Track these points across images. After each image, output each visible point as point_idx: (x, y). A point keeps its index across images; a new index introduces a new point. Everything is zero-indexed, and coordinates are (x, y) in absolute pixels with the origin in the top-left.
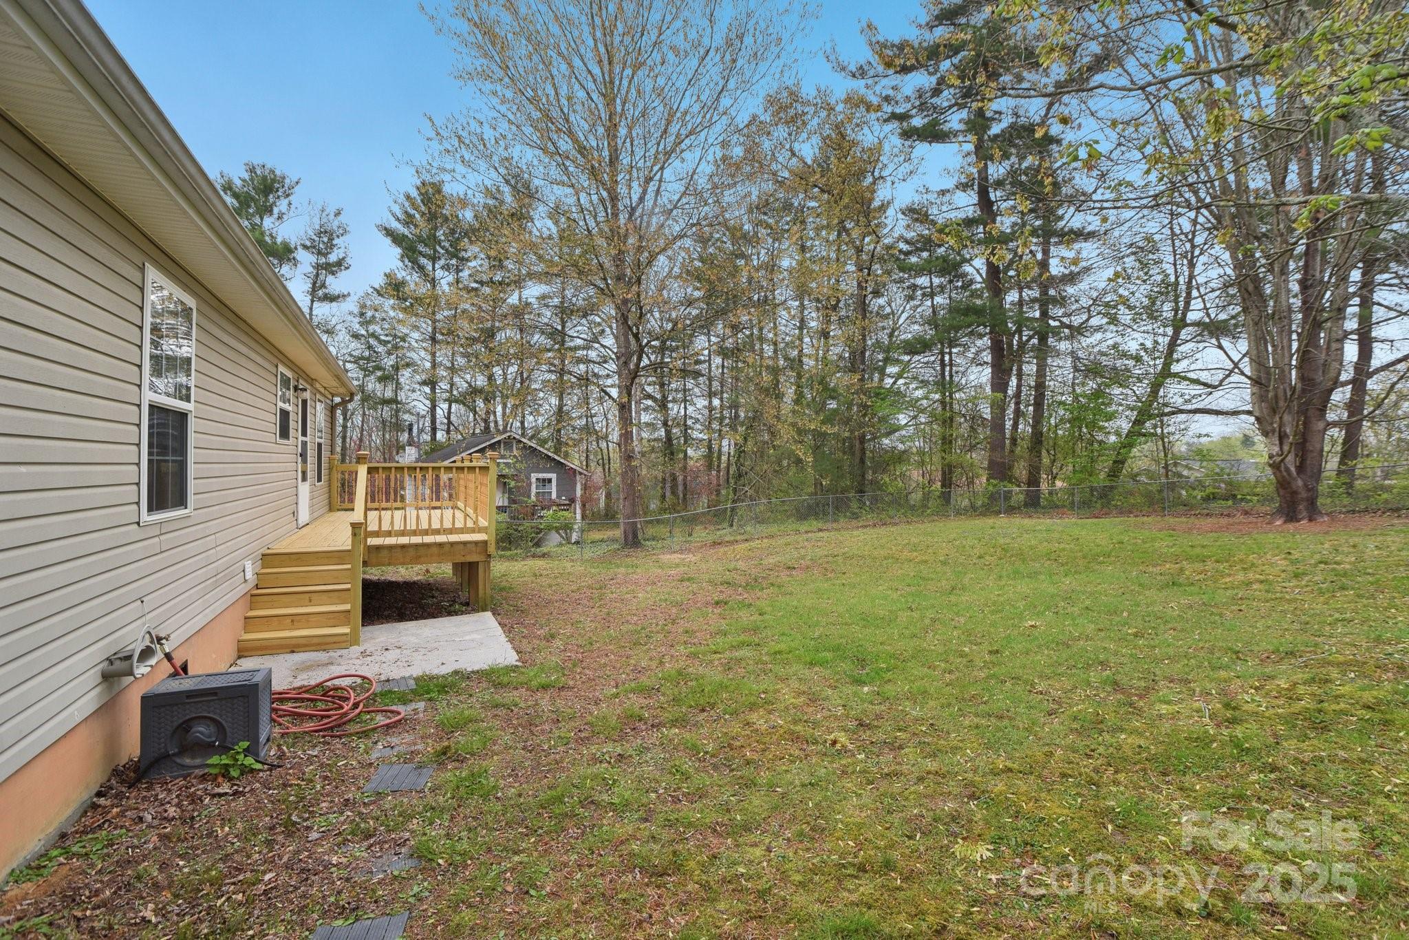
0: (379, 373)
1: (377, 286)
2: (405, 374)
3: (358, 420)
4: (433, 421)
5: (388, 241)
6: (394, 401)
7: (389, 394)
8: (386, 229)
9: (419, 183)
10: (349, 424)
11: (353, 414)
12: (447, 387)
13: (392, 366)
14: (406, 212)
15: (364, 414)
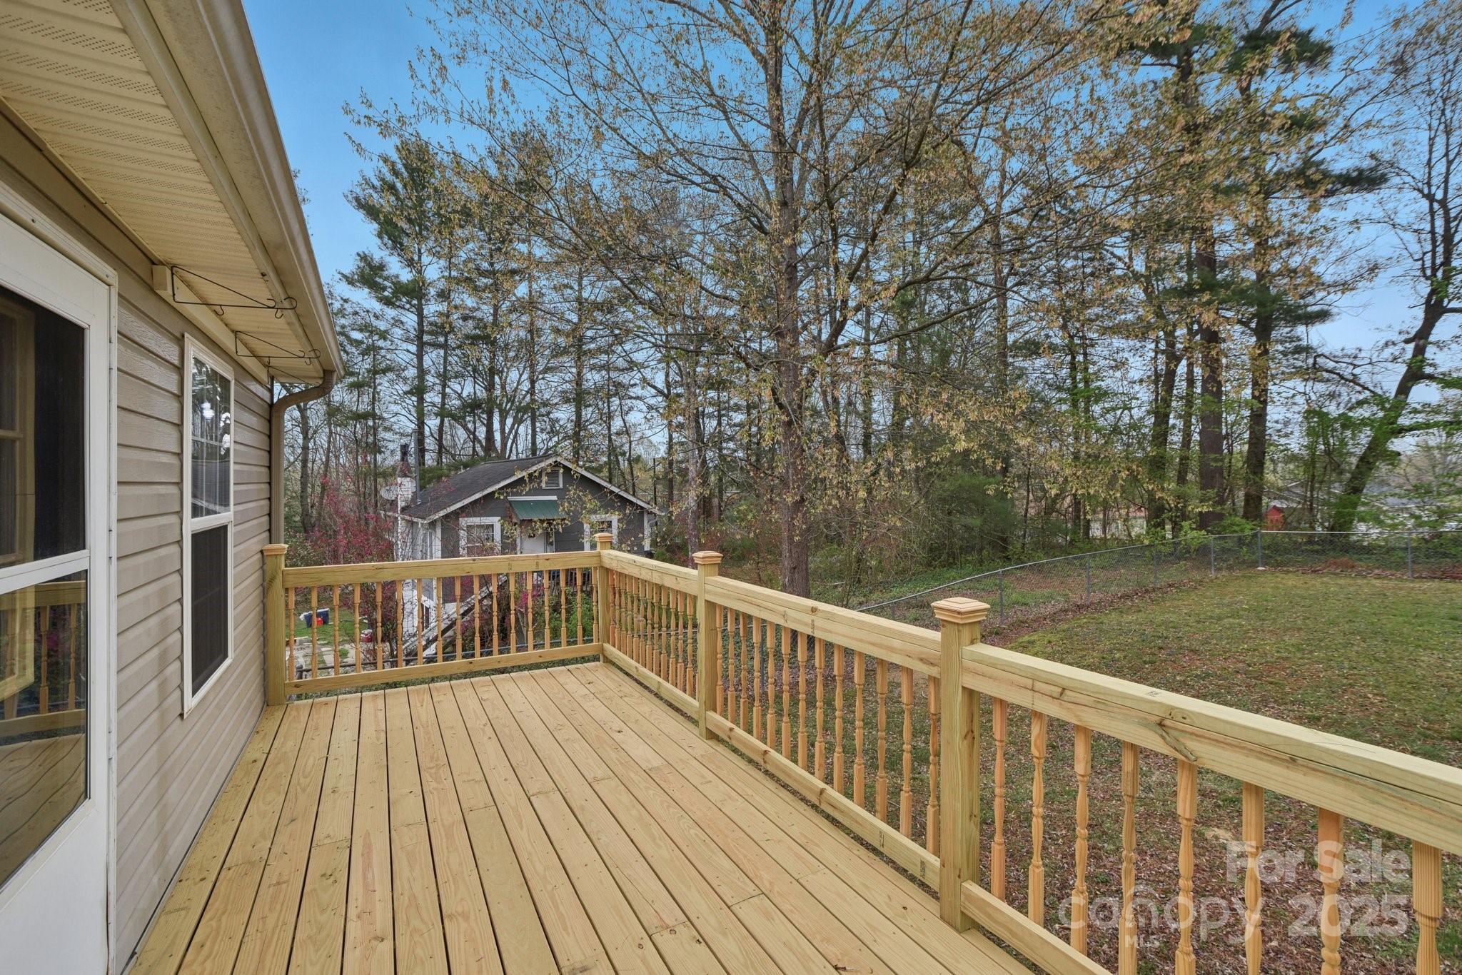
0: (351, 380)
1: (347, 272)
2: (383, 382)
3: (322, 439)
4: (420, 441)
5: (360, 215)
6: (373, 415)
7: (363, 407)
8: (357, 199)
9: (399, 144)
10: (311, 445)
11: (315, 432)
12: (438, 399)
13: (368, 371)
14: (382, 180)
15: (331, 432)
